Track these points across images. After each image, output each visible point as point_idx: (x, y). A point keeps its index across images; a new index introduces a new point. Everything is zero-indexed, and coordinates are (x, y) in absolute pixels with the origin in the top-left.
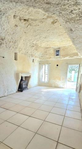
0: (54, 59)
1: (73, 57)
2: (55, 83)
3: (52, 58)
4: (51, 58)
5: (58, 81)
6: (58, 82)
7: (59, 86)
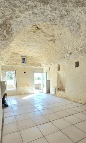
0: (20, 66)
1: (37, 66)
2: (24, 90)
3: (19, 64)
4: (17, 64)
5: (27, 87)
6: (27, 89)
7: (29, 93)
